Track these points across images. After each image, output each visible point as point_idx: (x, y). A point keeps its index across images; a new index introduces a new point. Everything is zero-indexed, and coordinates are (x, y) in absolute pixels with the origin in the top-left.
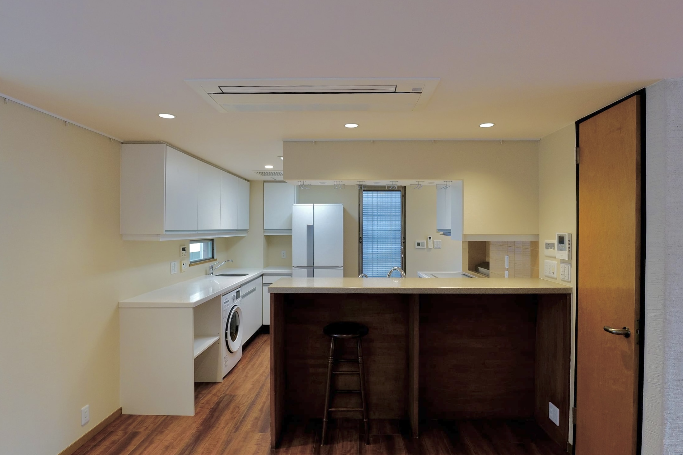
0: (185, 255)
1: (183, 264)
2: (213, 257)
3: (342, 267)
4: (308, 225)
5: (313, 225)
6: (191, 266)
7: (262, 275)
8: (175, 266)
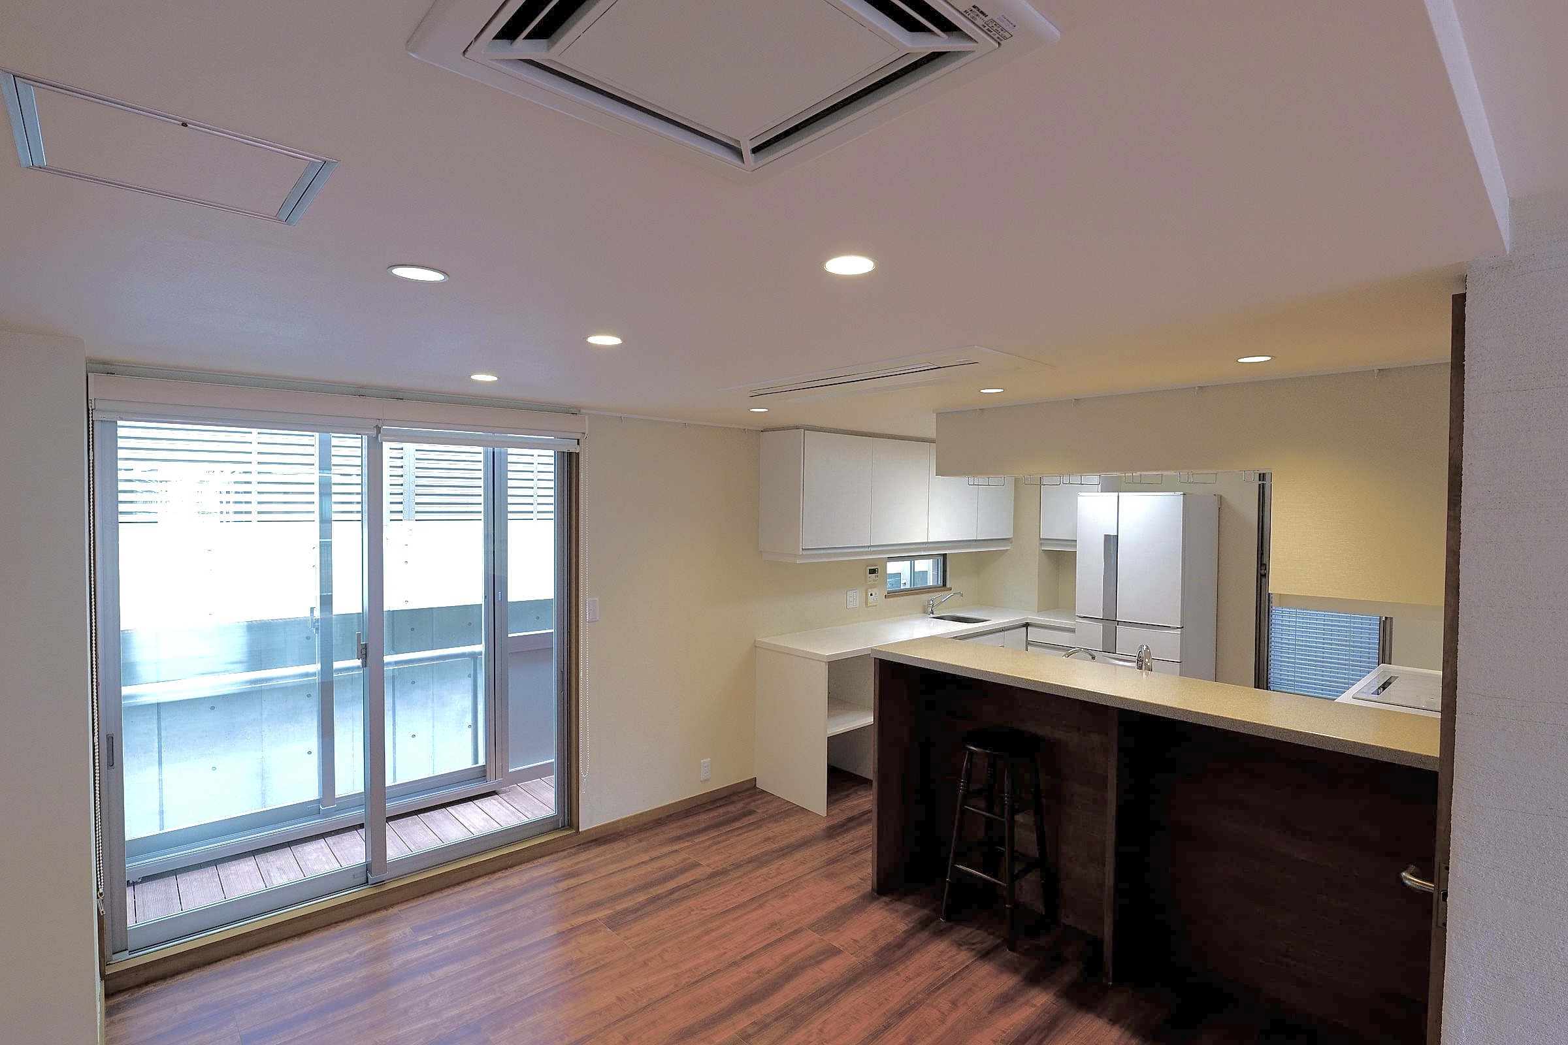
0: (874, 581)
1: (871, 595)
2: (944, 584)
3: (1178, 628)
4: (1106, 536)
5: (1118, 536)
6: (888, 598)
7: (1027, 625)
8: (854, 598)
